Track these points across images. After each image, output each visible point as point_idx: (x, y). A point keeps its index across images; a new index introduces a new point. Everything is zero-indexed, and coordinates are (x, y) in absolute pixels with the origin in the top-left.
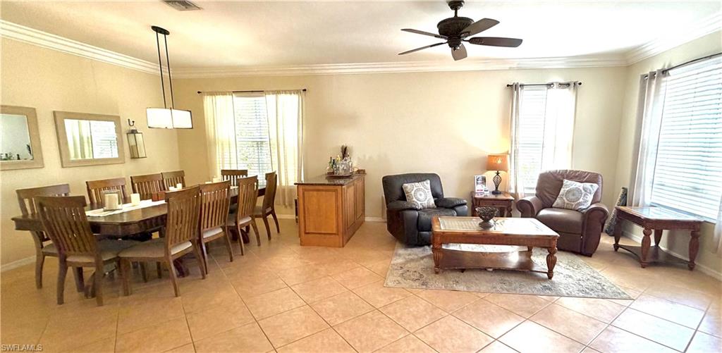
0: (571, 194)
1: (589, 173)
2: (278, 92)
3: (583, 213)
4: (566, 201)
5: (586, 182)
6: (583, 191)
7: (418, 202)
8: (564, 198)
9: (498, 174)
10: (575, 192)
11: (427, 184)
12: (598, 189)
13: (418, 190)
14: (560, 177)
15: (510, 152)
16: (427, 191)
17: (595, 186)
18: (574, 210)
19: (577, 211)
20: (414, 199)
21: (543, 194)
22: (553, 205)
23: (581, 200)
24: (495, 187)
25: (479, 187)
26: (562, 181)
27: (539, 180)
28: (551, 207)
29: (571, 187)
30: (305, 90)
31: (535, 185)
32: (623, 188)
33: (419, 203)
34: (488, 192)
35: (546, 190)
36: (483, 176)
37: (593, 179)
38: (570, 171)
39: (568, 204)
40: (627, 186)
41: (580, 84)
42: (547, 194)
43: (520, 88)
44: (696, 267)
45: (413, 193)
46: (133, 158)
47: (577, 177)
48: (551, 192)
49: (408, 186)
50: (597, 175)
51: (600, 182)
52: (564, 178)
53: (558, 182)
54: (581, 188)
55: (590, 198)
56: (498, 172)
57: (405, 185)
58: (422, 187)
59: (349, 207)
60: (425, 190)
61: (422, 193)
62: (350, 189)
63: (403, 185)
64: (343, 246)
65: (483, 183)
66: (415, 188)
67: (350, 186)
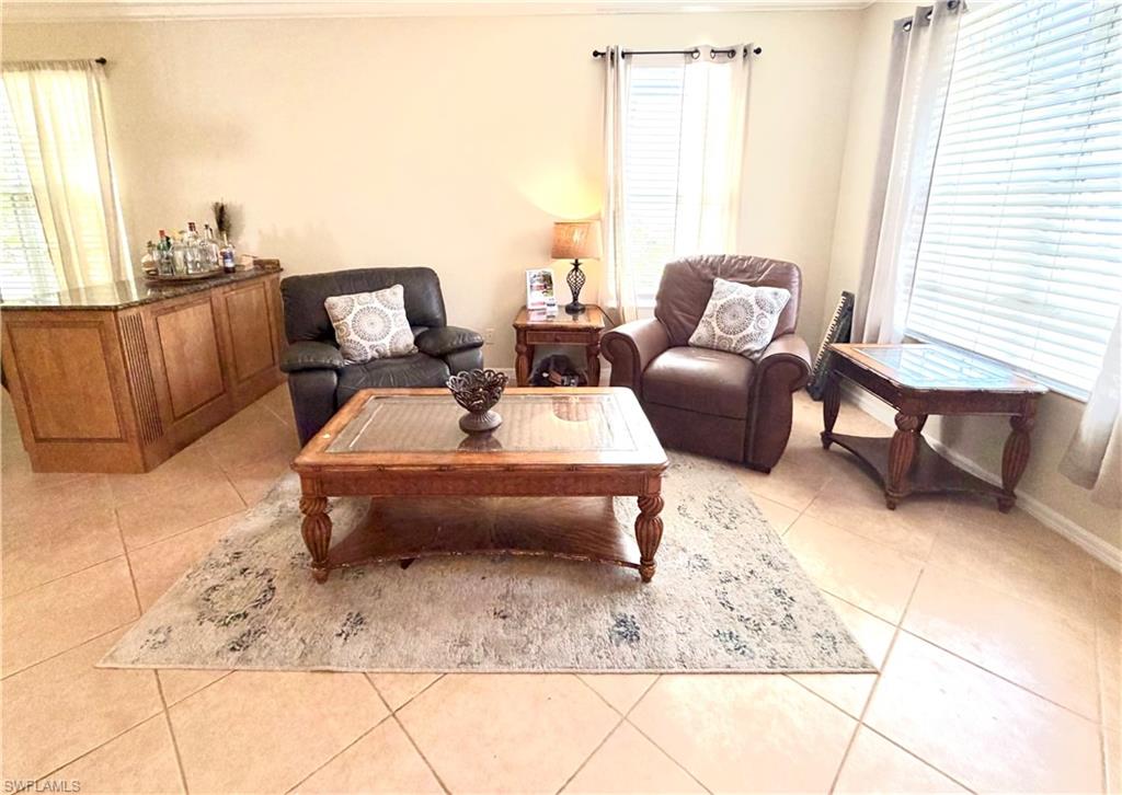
0: (727, 316)
1: (772, 261)
3: (754, 362)
4: (718, 332)
5: (764, 284)
6: (756, 308)
7: (363, 342)
8: (714, 324)
9: (576, 265)
10: (739, 308)
11: (396, 294)
12: (790, 300)
13: (367, 310)
14: (707, 271)
15: (603, 216)
16: (390, 312)
17: (784, 293)
18: (734, 353)
19: (740, 355)
20: (353, 337)
21: (671, 313)
22: (691, 340)
23: (750, 330)
24: (572, 297)
25: (536, 298)
26: (712, 282)
27: (663, 278)
28: (687, 345)
29: (730, 297)
30: (102, 61)
31: (655, 289)
32: (845, 294)
33: (365, 344)
34: (555, 308)
35: (674, 303)
36: (547, 270)
37: (779, 276)
38: (731, 258)
39: (720, 338)
40: (854, 290)
41: (758, 51)
42: (677, 312)
43: (621, 61)
44: (1017, 503)
45: (349, 320)
47: (744, 271)
48: (685, 305)
49: (337, 304)
50: (789, 267)
51: (795, 285)
52: (716, 275)
53: (705, 285)
54: (752, 301)
55: (771, 324)
56: (576, 261)
57: (331, 300)
58: (377, 304)
59: (181, 358)
60: (387, 311)
61: (375, 318)
62: (182, 314)
63: (324, 300)
64: (147, 469)
65: (545, 287)
66: (357, 308)
67: (183, 306)
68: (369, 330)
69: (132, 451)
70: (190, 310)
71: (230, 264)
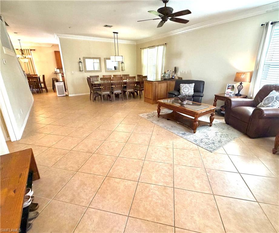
0: (267, 100)
2: (158, 46)
4: (262, 104)
6: (275, 99)
9: (241, 84)
10: (270, 99)
11: (193, 85)
13: (186, 87)
20: (182, 91)
21: (257, 98)
23: (270, 105)
24: (238, 92)
25: (228, 91)
30: (166, 44)
33: (184, 93)
35: (260, 96)
36: (233, 84)
42: (259, 99)
45: (182, 88)
46: (122, 70)
54: (275, 97)
55: (277, 104)
56: (241, 82)
57: (181, 84)
58: (188, 86)
59: (160, 91)
60: (189, 88)
61: (187, 89)
62: (162, 84)
63: (180, 84)
64: (153, 104)
65: (232, 89)
66: (184, 86)
67: (163, 83)
68: (185, 90)
69: (151, 101)
70: (163, 84)
71: (173, 77)
